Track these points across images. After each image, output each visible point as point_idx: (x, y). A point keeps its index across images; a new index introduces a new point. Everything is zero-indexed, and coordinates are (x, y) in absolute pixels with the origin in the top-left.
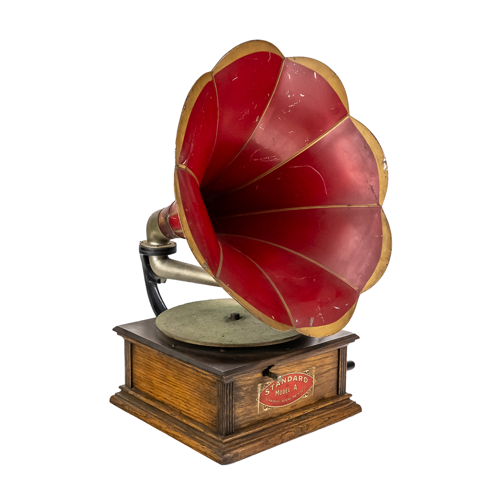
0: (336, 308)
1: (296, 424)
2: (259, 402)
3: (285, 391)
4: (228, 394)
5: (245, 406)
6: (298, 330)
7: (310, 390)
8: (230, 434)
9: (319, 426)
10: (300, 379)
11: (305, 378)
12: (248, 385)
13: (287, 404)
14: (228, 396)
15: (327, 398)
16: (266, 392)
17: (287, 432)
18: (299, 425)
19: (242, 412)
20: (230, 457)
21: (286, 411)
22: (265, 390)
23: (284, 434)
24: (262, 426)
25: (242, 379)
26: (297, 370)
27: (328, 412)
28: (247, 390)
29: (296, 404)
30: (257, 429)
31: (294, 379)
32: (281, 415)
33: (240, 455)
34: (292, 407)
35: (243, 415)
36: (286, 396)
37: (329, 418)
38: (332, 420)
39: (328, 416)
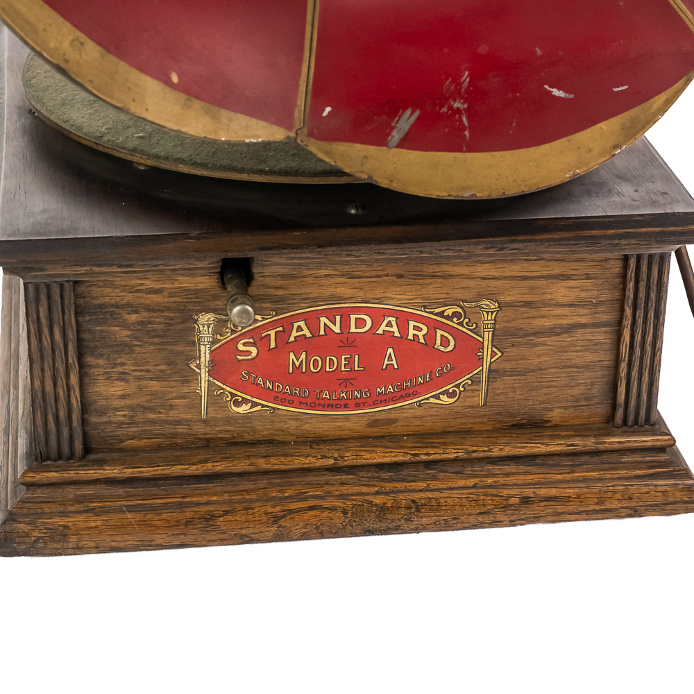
0: (556, 92)
1: (365, 489)
2: (204, 376)
3: (336, 363)
4: (44, 321)
5: (139, 379)
6: (315, 147)
7: (465, 379)
8: (60, 457)
9: (472, 519)
10: (411, 332)
11: (439, 332)
12: (148, 308)
13: (346, 407)
14: (46, 331)
15: (556, 426)
16: (241, 347)
17: (311, 508)
18: (377, 493)
19: (123, 397)
20: (28, 535)
21: (346, 434)
22: (236, 341)
23: (291, 512)
24: (206, 461)
25: (118, 281)
26: (397, 297)
27: (536, 478)
28: (141, 323)
29: (393, 416)
30: (177, 470)
31: (383, 327)
32: (318, 441)
33: (74, 539)
34: (374, 423)
35: (131, 408)
36: (347, 381)
37: (526, 501)
38: (537, 508)
39: (528, 492)
